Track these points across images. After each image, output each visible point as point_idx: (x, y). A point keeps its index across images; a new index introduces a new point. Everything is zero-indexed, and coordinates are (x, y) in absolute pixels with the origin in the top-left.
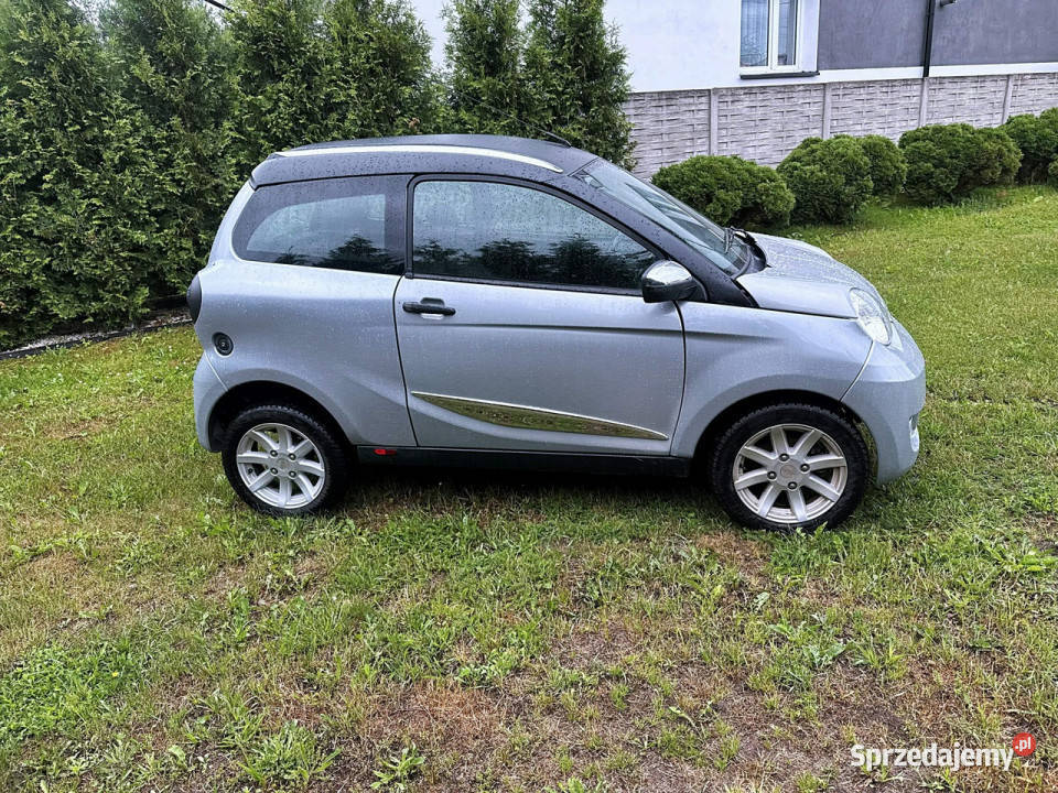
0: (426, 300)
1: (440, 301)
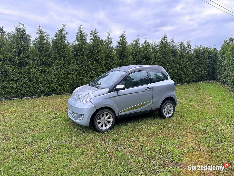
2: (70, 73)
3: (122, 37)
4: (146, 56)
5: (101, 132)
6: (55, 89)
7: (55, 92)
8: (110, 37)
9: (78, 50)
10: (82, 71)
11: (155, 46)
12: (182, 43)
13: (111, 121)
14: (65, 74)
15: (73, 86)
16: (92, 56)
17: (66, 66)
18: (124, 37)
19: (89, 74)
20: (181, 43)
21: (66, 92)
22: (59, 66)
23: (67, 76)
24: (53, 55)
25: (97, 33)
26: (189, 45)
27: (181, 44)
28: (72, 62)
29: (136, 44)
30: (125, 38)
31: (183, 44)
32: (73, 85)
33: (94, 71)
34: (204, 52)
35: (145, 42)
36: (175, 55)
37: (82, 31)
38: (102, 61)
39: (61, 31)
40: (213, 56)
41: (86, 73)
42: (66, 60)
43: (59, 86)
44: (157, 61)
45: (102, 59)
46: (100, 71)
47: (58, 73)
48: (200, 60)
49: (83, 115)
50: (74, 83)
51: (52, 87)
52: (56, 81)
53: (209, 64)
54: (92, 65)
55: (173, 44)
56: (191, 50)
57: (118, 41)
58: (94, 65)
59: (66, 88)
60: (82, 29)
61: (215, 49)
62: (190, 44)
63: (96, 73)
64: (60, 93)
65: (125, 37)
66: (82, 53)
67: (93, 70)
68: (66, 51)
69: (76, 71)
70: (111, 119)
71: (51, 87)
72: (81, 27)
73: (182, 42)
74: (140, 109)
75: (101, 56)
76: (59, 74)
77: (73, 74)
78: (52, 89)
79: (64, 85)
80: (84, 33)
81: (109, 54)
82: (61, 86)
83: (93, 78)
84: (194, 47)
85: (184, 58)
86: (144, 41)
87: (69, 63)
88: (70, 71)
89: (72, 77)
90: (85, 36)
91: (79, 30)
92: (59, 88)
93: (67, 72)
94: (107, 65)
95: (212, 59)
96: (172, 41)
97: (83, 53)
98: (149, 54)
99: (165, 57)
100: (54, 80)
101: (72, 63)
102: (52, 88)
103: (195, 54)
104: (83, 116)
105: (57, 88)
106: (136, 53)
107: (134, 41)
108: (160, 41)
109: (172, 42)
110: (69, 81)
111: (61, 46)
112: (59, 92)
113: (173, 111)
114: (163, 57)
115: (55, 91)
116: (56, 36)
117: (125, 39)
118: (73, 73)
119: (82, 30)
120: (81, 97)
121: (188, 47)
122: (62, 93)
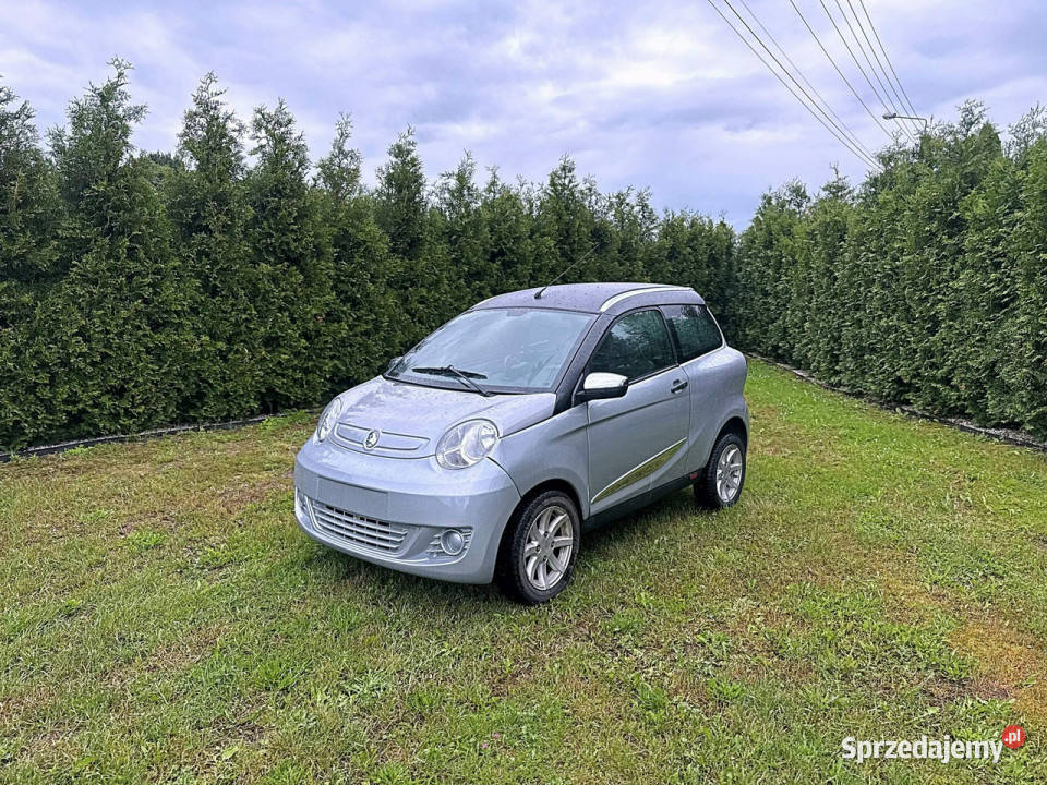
2: (166, 323)
3: (399, 151)
4: (504, 244)
5: (537, 602)
6: (83, 411)
7: (84, 427)
8: (346, 148)
9: (203, 203)
10: (224, 312)
11: (529, 201)
12: (624, 199)
13: (565, 547)
14: (139, 328)
15: (179, 390)
16: (271, 236)
17: (140, 286)
18: (409, 152)
19: (262, 330)
20: (618, 197)
21: (143, 427)
22: (105, 285)
23: (151, 337)
24: (68, 226)
25: (290, 121)
26: (644, 207)
27: (621, 199)
28: (177, 264)
29: (460, 190)
30: (413, 160)
31: (627, 201)
32: (183, 387)
33: (287, 314)
34: (694, 237)
35: (493, 183)
36: (603, 245)
37: (215, 108)
38: (323, 263)
39: (107, 95)
40: (721, 256)
41: (246, 320)
42: (142, 255)
43: (108, 392)
44: (544, 269)
45: (319, 253)
46: (314, 312)
47: (103, 322)
48: (683, 271)
49: (459, 529)
50: (185, 378)
51: (72, 400)
52: (90, 369)
53: (708, 284)
54: (274, 280)
55: (594, 198)
56: (652, 226)
57: (380, 170)
58: (283, 284)
59: (145, 402)
60: (219, 98)
61: (725, 225)
62: (651, 203)
63: (293, 321)
64: (111, 433)
65: (413, 154)
66: (223, 218)
67: (281, 309)
68: (142, 204)
69: (195, 311)
70: (566, 535)
71: (66, 402)
72: (213, 88)
73: (625, 192)
74: (652, 478)
75: (316, 236)
76: (108, 332)
77: (180, 330)
78: (69, 413)
79: (134, 387)
80: (228, 118)
81: (351, 230)
82: (120, 392)
83: (279, 345)
84: (661, 217)
85: (635, 260)
86: (488, 178)
87: (158, 272)
88: (166, 312)
89: (176, 342)
90: (235, 134)
91: (199, 101)
92: (109, 404)
93: (149, 319)
94: (343, 282)
95: (717, 266)
96: (588, 185)
97: (232, 219)
98: (517, 240)
99: (572, 251)
100: (82, 365)
101: (175, 268)
102: (70, 408)
103: (668, 243)
104: (457, 537)
105: (95, 405)
106: (464, 230)
107: (449, 176)
108: (548, 182)
109: (590, 189)
110: (161, 368)
111: (111, 178)
112: (108, 425)
113: (739, 474)
114: (564, 254)
115: (83, 421)
116: (79, 118)
117: (414, 162)
118: (181, 325)
119: (216, 98)
120: (424, 441)
121: (641, 216)
122: (126, 429)
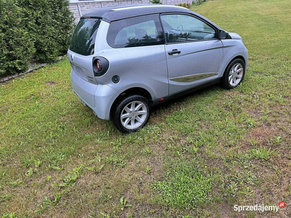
0: (173, 50)
1: (176, 50)
